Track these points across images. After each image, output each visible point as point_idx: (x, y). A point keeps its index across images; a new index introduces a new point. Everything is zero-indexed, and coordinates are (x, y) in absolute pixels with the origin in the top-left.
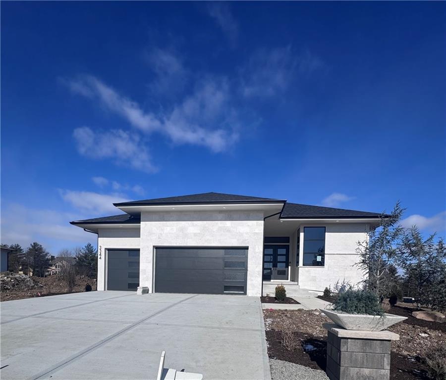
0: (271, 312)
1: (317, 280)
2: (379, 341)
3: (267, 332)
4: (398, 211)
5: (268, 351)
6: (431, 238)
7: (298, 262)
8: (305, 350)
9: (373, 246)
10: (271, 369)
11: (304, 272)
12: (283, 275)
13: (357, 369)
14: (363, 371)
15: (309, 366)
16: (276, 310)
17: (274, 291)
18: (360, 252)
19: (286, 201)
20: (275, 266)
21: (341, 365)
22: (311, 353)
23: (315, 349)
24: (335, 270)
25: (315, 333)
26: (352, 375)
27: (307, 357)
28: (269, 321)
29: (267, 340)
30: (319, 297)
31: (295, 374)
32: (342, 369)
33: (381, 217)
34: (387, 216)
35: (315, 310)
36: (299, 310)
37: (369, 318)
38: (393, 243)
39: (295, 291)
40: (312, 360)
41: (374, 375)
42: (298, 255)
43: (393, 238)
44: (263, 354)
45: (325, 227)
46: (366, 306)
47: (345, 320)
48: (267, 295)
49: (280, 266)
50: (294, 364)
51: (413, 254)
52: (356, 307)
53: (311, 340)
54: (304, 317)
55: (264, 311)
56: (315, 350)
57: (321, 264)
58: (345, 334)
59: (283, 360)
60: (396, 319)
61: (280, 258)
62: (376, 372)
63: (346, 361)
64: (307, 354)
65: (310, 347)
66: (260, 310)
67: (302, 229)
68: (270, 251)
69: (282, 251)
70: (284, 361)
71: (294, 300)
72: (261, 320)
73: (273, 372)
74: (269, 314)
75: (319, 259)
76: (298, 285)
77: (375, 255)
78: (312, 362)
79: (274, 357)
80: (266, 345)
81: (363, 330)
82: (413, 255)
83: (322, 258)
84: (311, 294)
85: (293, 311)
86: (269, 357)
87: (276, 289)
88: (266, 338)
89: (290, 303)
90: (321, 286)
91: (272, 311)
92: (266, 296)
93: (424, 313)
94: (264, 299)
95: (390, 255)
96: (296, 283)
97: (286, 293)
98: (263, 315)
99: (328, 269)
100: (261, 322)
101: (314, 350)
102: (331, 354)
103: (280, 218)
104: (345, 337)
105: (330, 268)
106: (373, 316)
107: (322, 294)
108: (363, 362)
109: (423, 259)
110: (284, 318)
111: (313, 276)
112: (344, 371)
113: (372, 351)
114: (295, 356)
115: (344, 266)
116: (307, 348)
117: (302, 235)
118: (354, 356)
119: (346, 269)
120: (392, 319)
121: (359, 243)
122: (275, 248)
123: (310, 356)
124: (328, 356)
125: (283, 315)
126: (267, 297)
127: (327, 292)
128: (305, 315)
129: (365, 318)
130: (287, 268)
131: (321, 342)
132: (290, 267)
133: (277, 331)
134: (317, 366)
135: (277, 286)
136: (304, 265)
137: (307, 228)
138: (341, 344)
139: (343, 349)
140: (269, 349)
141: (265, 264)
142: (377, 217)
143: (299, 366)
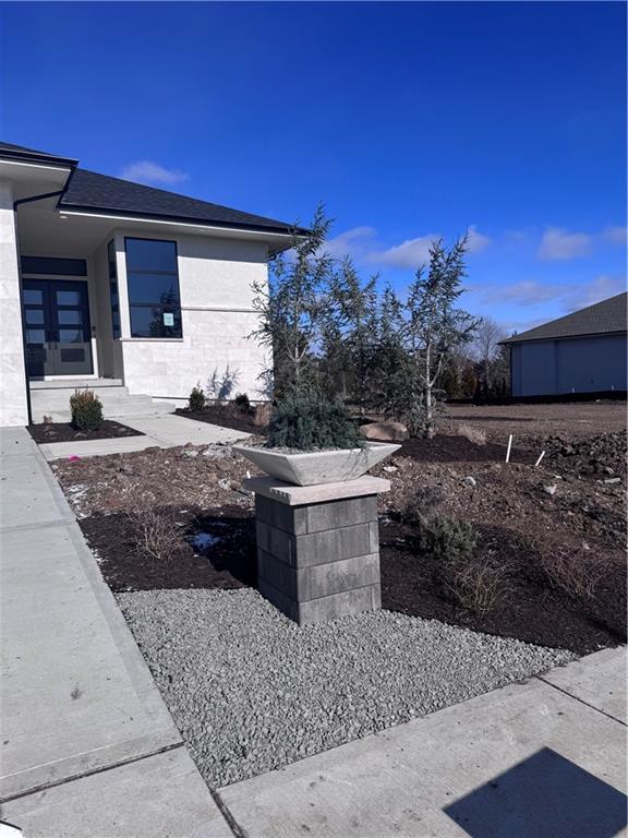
0: (74, 465)
1: (169, 372)
2: (359, 500)
3: (83, 525)
4: (322, 223)
5: (105, 574)
6: (373, 283)
7: (117, 328)
8: (196, 549)
9: (283, 295)
10: (129, 620)
11: (137, 354)
12: (76, 361)
13: (326, 567)
14: (338, 566)
15: (216, 586)
16: (87, 460)
17: (67, 407)
18: (262, 307)
19: (76, 163)
20: (52, 336)
21: (299, 566)
22: (211, 553)
23: (217, 540)
24: (207, 346)
25: (202, 502)
26: (318, 582)
27: (205, 566)
28: (79, 491)
29: (90, 547)
30: (179, 412)
31: (192, 615)
32: (301, 573)
33: (292, 231)
34: (303, 232)
35: (187, 446)
36: (149, 451)
37: (342, 456)
38: (316, 289)
39: (119, 401)
40: (219, 568)
41: (356, 570)
42: (116, 308)
43: (317, 279)
44: (93, 586)
45: (176, 242)
46: (333, 430)
47: (300, 467)
48: (45, 418)
49: (67, 338)
50: (182, 591)
51: (348, 312)
52: (314, 434)
53: (202, 521)
54: (168, 466)
55: (55, 467)
56: (219, 543)
57: (175, 332)
58: (302, 498)
59: (151, 588)
60: (384, 450)
61: (65, 317)
62: (359, 564)
63: (307, 554)
64: (204, 558)
65: (204, 539)
66: (41, 464)
67: (119, 242)
68: (37, 297)
69: (67, 298)
70: (156, 591)
71: (123, 426)
72: (54, 492)
73: (135, 626)
74: (70, 472)
75: (169, 320)
76: (123, 385)
77: (289, 313)
78: (222, 574)
79: (124, 586)
80: (93, 560)
81: (331, 482)
82: (347, 315)
83: (175, 320)
84: (158, 406)
85: (134, 455)
86: (112, 589)
87: (73, 401)
88: (85, 541)
89: (117, 436)
90: (179, 387)
91: (76, 462)
92: (42, 421)
93: (379, 426)
94: (41, 432)
95: (315, 315)
96: (119, 382)
97: (103, 410)
98: (55, 480)
99: (192, 345)
100: (56, 499)
101: (214, 545)
102: (269, 548)
103: (60, 206)
104: (303, 503)
105: (196, 343)
106: (349, 451)
107: (184, 404)
108: (337, 547)
109: (363, 322)
110: (120, 476)
111: (158, 363)
112: (305, 578)
113: (348, 523)
114: (177, 570)
115: (225, 337)
116: (198, 543)
117: (121, 257)
118: (320, 541)
119: (229, 343)
120: (378, 451)
121: (256, 286)
122: (49, 289)
123: (211, 562)
124: (259, 552)
125: (112, 470)
126: (45, 424)
127: (196, 398)
128: (167, 462)
129: (335, 456)
130: (85, 346)
131: (222, 519)
132: (94, 341)
133: (107, 513)
134: (233, 580)
135: (72, 392)
136: (133, 335)
137: (132, 241)
138: (296, 520)
139: (299, 530)
140: (105, 569)
141: (30, 332)
142: (284, 231)
143: (195, 593)
